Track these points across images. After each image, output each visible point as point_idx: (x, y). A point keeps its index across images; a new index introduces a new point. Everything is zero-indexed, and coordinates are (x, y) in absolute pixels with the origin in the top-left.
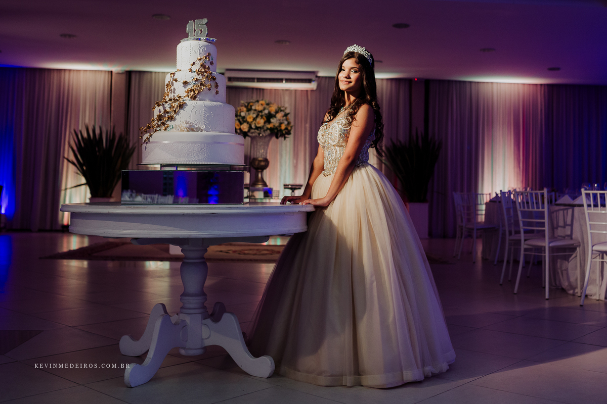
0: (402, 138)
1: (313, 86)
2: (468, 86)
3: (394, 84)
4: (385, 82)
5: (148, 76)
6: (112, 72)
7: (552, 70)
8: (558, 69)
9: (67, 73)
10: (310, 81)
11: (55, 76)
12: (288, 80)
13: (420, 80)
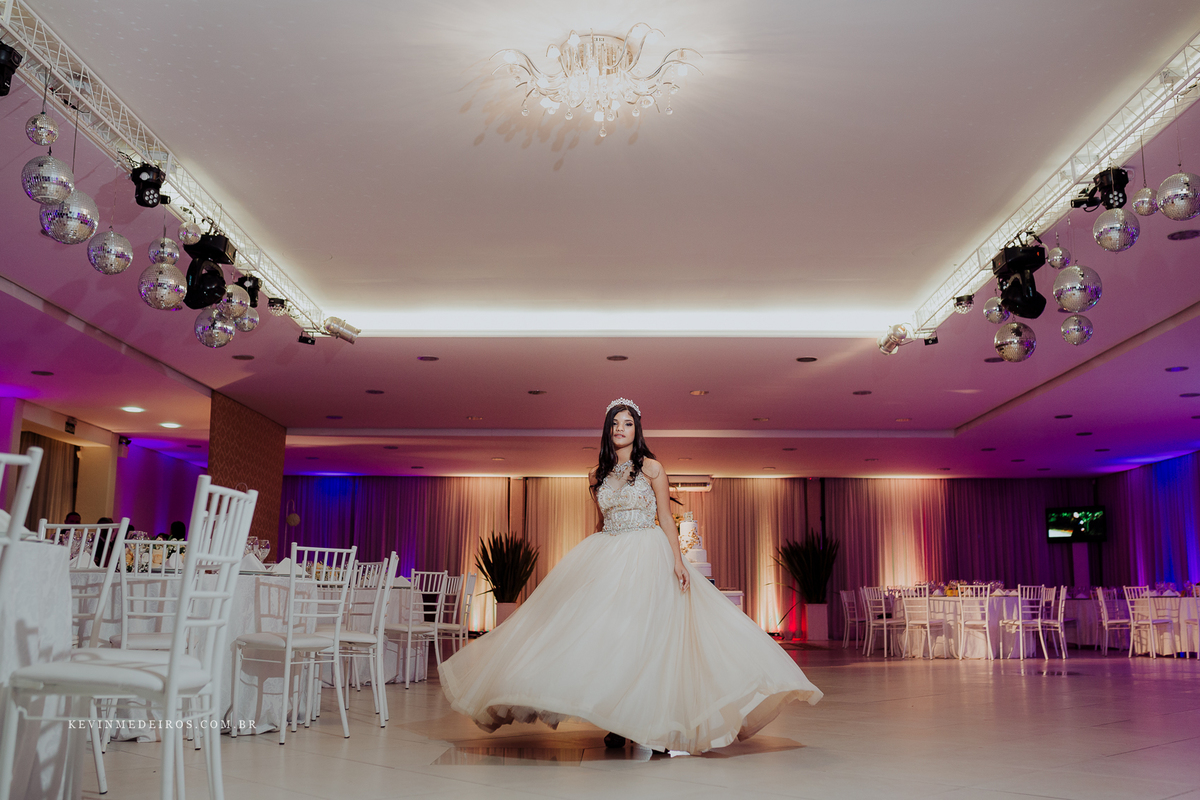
0: (798, 539)
1: (708, 488)
2: (864, 483)
3: (788, 482)
4: (779, 482)
5: (544, 482)
6: (509, 478)
7: (946, 470)
8: (949, 469)
9: (466, 480)
10: (705, 484)
11: (455, 484)
12: (683, 484)
13: (813, 480)
